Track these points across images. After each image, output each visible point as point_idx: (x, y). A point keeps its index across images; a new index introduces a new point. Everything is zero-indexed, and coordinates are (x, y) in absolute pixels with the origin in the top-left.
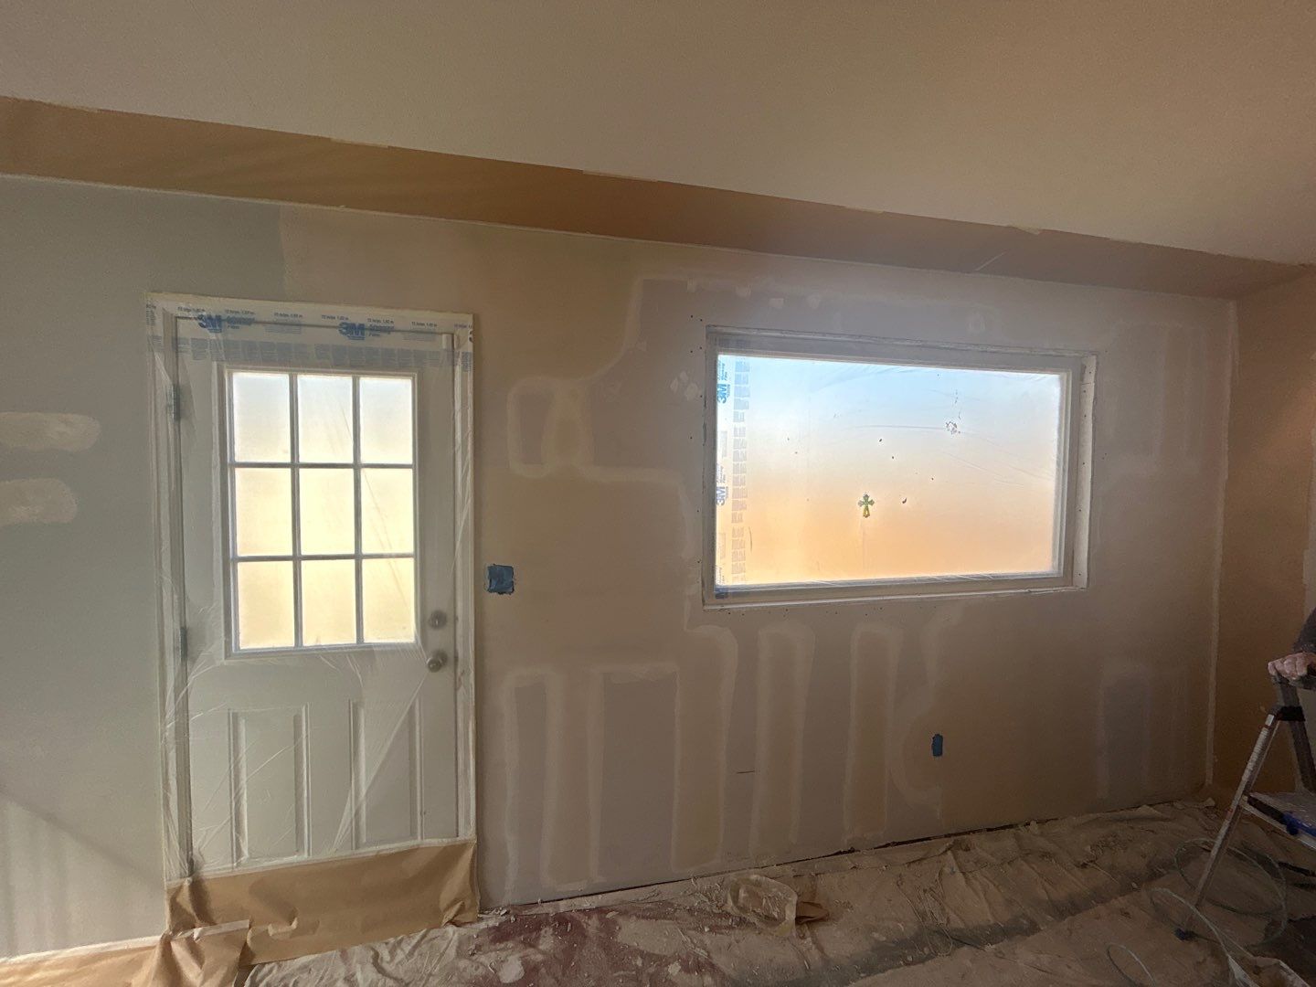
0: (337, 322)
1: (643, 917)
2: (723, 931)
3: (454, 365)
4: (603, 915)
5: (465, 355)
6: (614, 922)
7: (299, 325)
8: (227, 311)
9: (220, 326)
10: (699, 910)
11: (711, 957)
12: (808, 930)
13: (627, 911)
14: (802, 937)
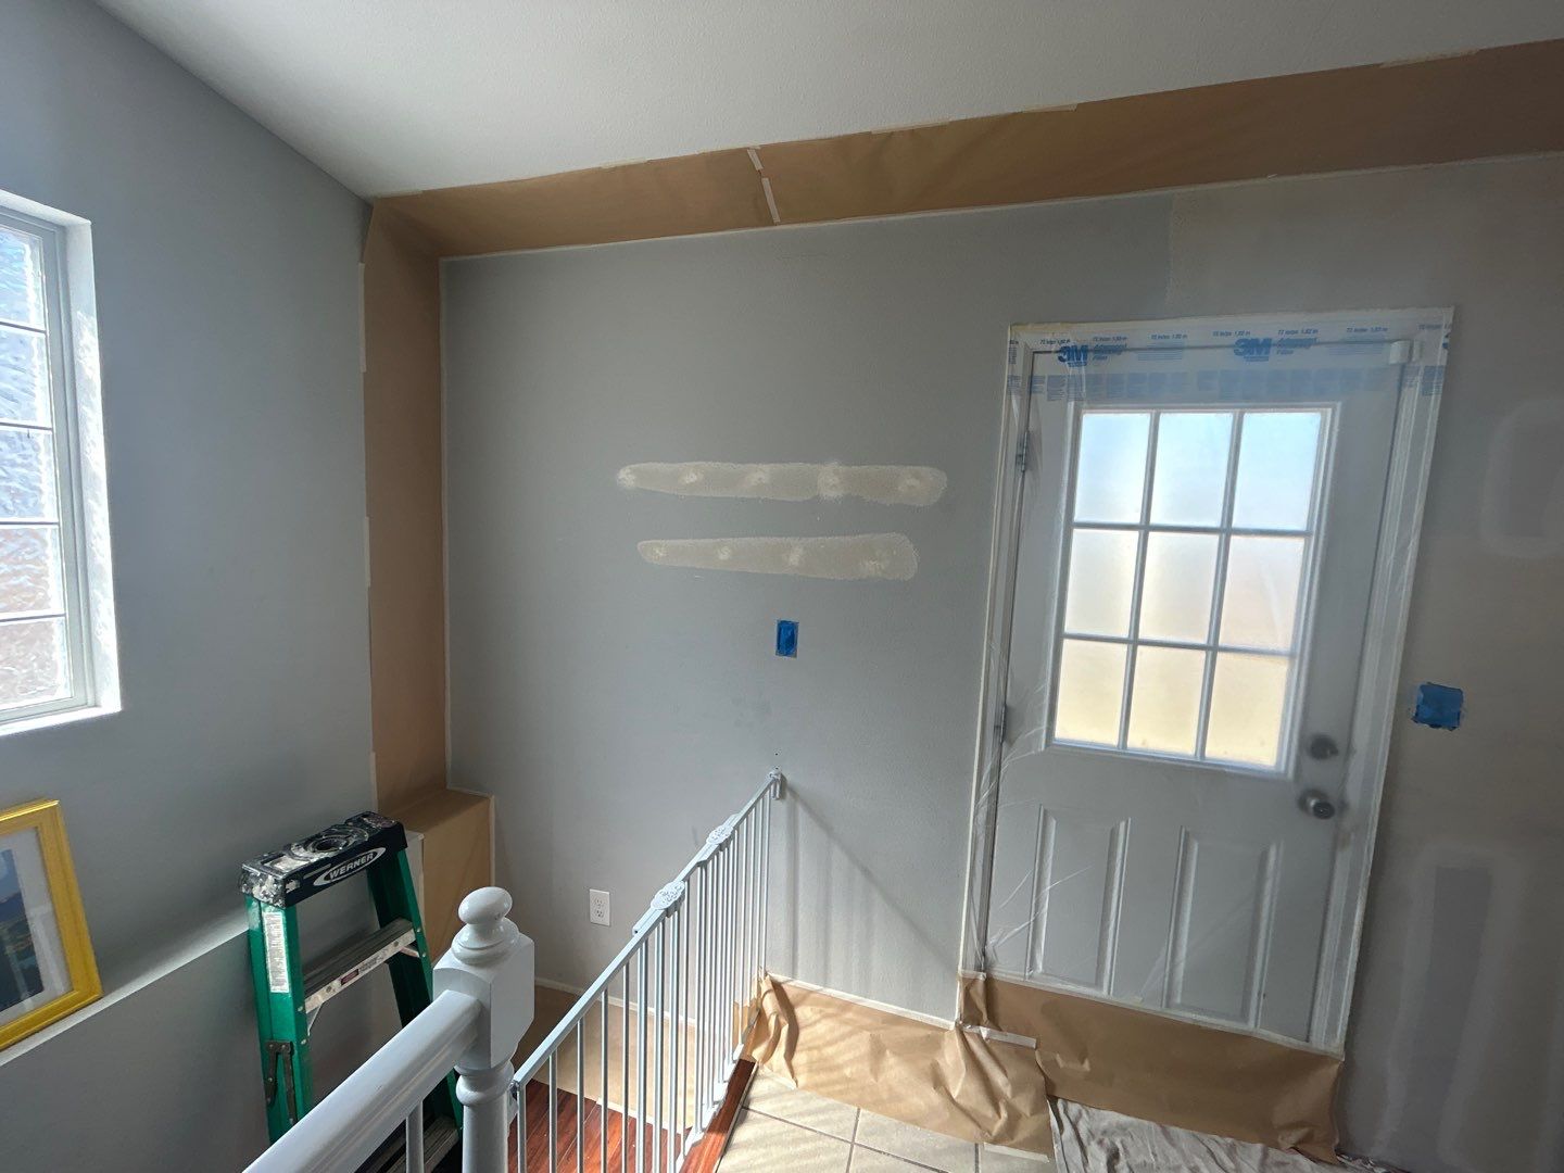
0: (1233, 340)
5: (1430, 368)
7: (1181, 348)
8: (1096, 339)
9: (1085, 358)
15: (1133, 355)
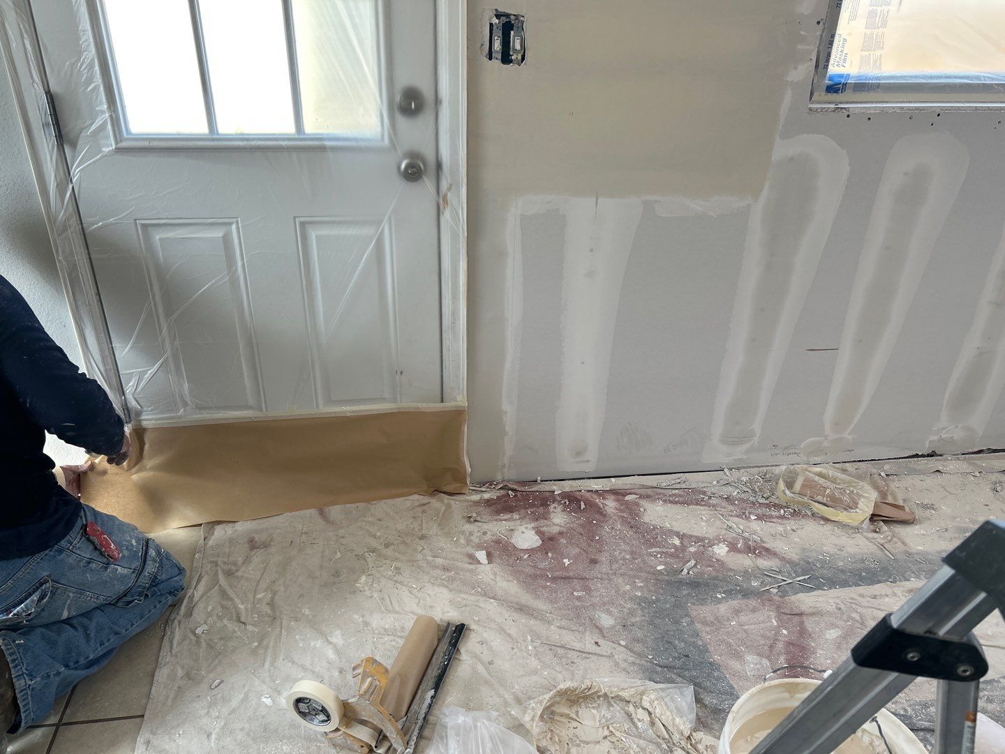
1: (671, 502)
2: (774, 520)
4: (621, 498)
6: (637, 505)
10: (741, 500)
11: (764, 542)
12: (885, 528)
13: (651, 495)
14: (876, 532)
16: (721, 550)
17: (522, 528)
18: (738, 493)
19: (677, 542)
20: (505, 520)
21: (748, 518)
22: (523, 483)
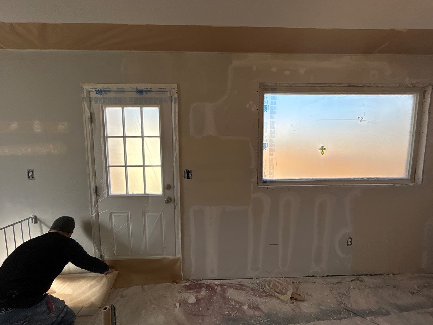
0: (135, 90)
1: (236, 289)
2: (263, 297)
3: (171, 102)
4: (222, 287)
5: (175, 98)
6: (226, 289)
7: (124, 91)
8: (103, 88)
9: (101, 93)
10: (255, 289)
11: (259, 305)
12: (295, 302)
13: (230, 286)
14: (292, 304)
15: (113, 92)
16: (245, 307)
17: (192, 296)
18: (255, 287)
19: (234, 303)
20: (189, 293)
21: (256, 296)
22: (197, 280)
